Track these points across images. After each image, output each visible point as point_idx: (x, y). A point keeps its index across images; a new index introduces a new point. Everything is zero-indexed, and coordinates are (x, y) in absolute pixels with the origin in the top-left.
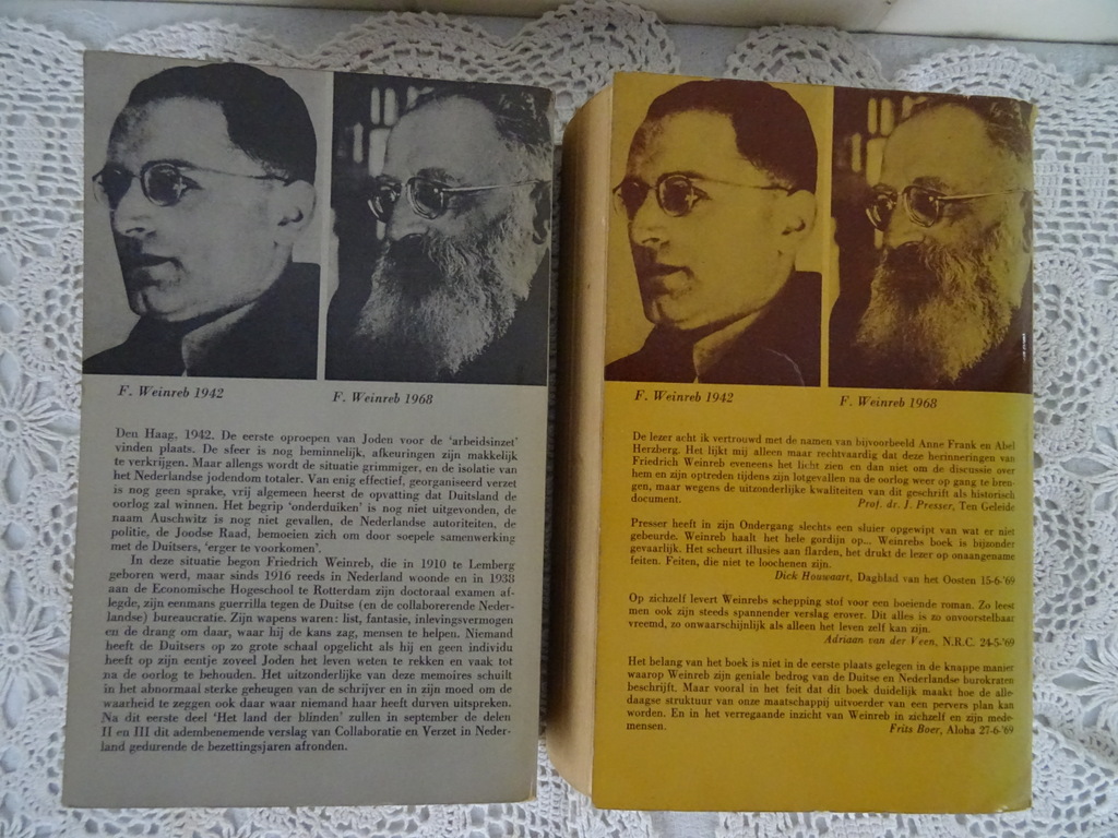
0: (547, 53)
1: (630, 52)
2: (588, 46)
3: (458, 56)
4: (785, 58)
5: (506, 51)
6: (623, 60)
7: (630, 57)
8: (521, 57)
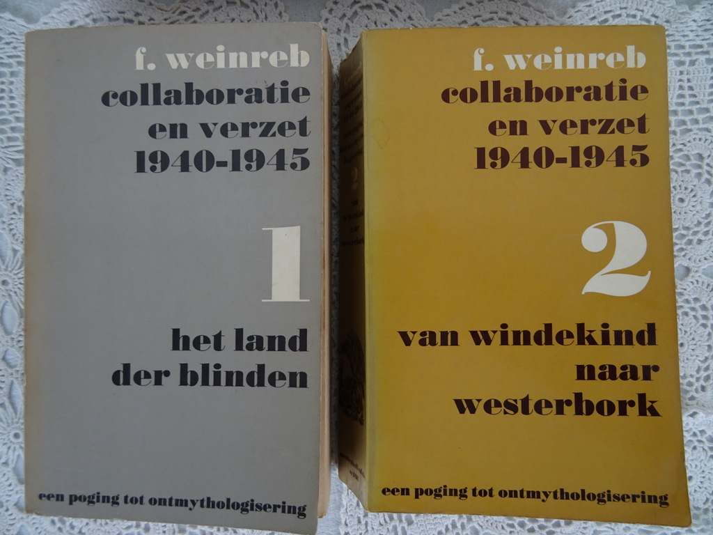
0: (197, 14)
1: (255, 11)
2: (226, 9)
3: (136, 19)
4: (359, 10)
5: (170, 14)
6: (250, 17)
7: (254, 15)
8: (180, 17)
